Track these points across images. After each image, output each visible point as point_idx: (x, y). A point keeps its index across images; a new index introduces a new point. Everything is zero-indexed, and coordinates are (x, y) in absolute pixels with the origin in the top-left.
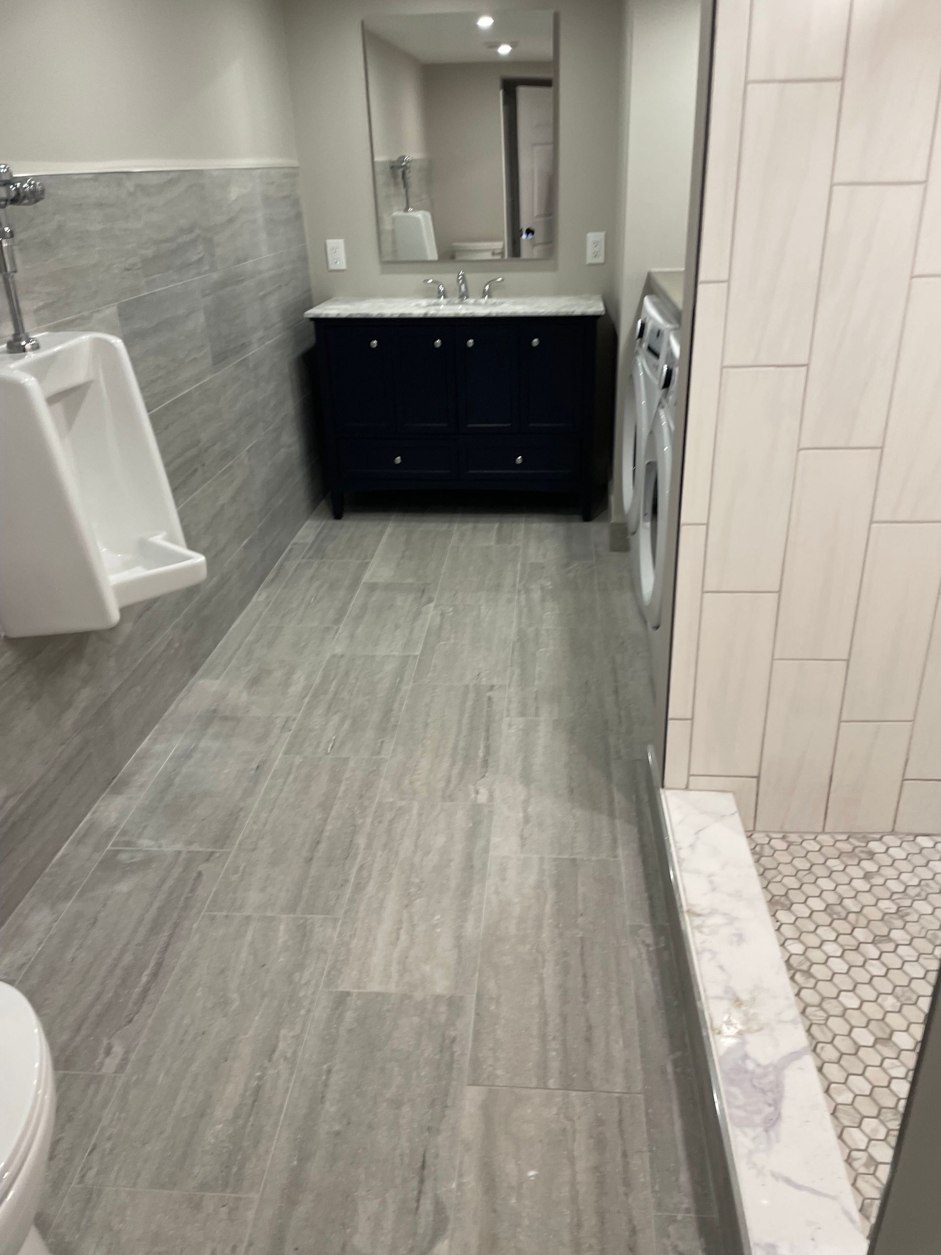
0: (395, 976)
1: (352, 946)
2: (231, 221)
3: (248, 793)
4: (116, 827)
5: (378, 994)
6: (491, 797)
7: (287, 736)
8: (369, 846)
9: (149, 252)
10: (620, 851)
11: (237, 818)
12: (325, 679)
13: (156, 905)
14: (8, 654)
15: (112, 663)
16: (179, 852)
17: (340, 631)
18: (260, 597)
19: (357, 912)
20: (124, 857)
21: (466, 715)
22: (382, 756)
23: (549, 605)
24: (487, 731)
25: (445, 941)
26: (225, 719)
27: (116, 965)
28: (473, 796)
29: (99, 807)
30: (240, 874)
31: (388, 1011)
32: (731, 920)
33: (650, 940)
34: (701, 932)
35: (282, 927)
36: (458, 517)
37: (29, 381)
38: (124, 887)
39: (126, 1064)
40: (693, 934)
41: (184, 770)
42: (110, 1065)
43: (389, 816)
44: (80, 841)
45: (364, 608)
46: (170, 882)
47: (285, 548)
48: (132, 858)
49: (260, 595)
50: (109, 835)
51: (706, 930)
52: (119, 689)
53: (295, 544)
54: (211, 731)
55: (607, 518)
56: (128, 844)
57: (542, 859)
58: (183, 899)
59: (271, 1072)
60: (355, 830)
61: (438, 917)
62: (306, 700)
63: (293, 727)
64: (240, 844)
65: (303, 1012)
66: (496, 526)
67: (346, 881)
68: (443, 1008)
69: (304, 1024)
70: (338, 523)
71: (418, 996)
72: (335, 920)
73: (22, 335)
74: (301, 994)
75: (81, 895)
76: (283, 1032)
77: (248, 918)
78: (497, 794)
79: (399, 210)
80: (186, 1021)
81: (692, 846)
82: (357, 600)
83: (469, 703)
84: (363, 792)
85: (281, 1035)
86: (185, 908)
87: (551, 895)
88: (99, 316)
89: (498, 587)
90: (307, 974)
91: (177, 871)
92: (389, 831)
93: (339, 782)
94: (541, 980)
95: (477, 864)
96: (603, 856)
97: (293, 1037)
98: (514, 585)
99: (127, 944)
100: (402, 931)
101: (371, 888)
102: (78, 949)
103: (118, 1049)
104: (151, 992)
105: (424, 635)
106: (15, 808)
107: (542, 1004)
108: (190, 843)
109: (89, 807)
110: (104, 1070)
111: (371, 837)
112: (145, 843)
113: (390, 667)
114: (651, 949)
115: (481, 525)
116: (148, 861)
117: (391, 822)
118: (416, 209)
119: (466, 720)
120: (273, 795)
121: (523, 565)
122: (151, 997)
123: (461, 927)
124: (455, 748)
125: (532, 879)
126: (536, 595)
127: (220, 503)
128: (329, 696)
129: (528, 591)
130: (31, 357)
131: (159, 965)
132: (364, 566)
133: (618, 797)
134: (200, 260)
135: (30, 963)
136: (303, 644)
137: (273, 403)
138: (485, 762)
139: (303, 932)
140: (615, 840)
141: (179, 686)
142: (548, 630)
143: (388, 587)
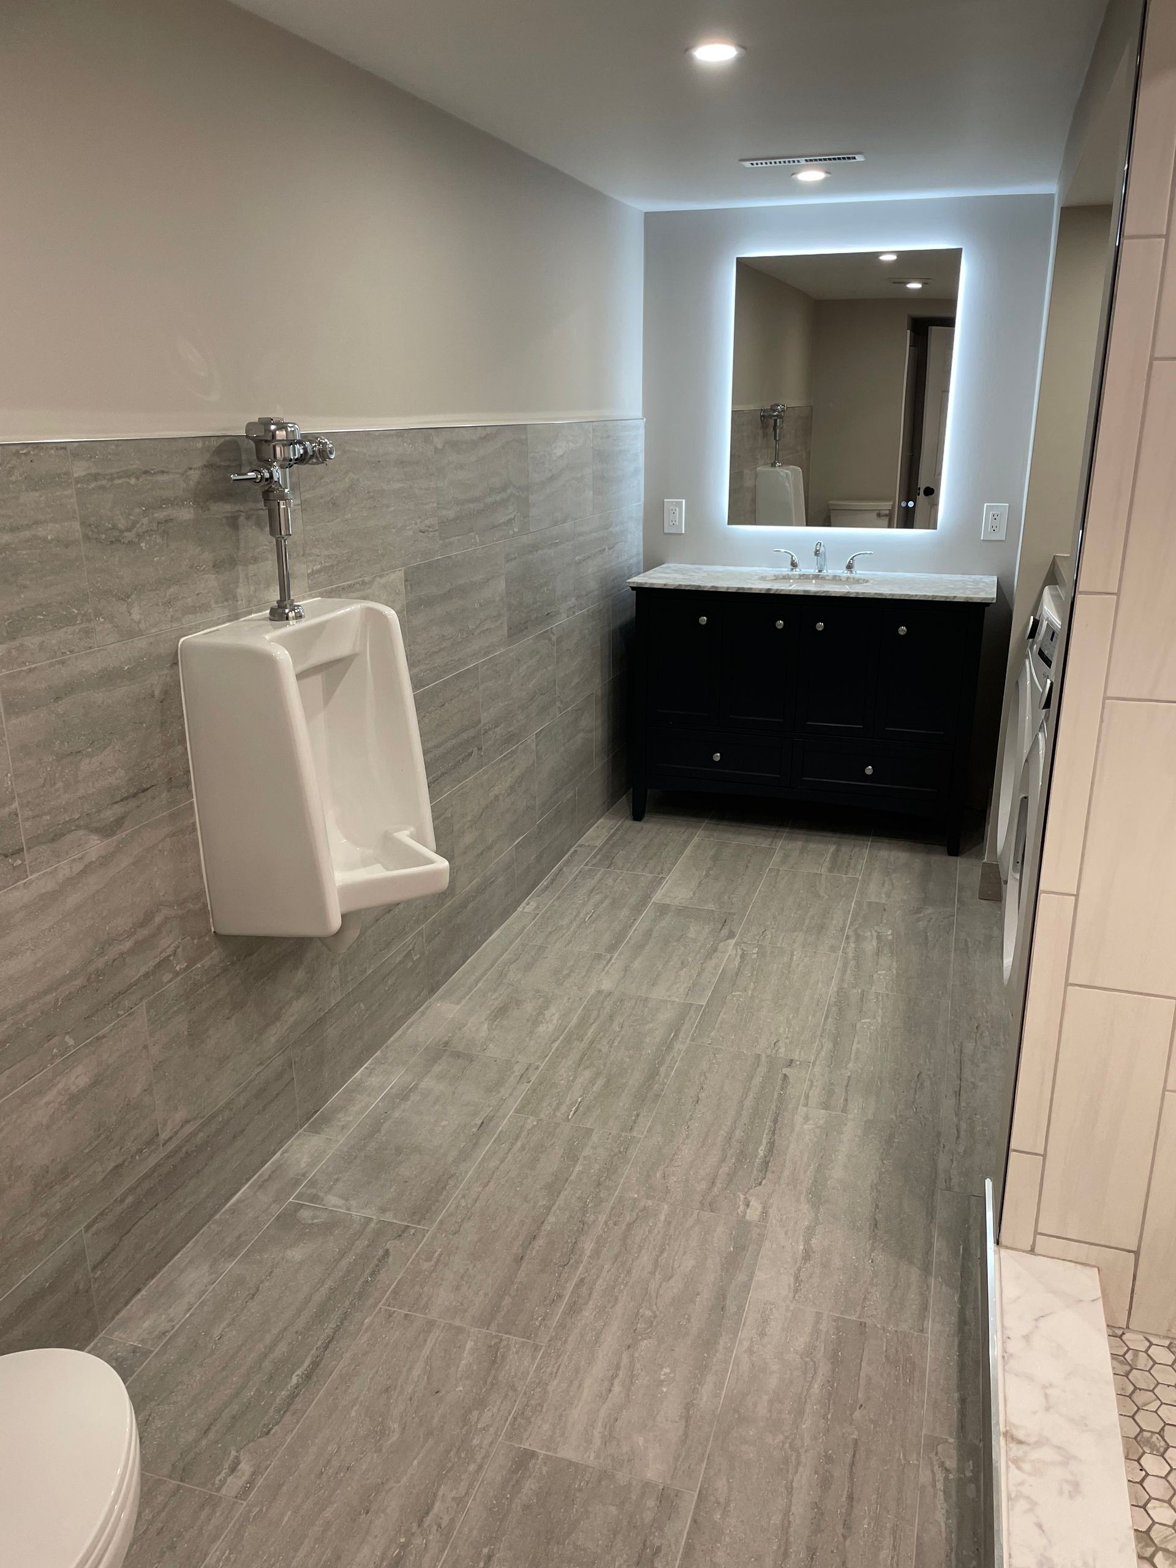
0: (597, 1441)
1: (550, 1388)
2: (552, 478)
3: (464, 1156)
4: (304, 1175)
5: (571, 1463)
6: (765, 1213)
7: (525, 1087)
8: (596, 1254)
9: (451, 514)
10: (929, 1324)
11: (444, 1188)
12: (584, 1022)
13: (329, 1283)
14: (215, 952)
15: (335, 972)
16: (369, 1220)
17: (613, 961)
18: (528, 907)
19: (565, 1342)
20: (305, 1214)
21: (751, 1095)
22: (635, 1134)
23: (884, 960)
24: (775, 1121)
25: (670, 1409)
26: (458, 1055)
27: (266, 1356)
28: (742, 1208)
29: (291, 1145)
30: (432, 1263)
31: (580, 1490)
32: (1067, 1458)
33: (952, 1464)
34: (1019, 1468)
35: (470, 1344)
36: (785, 832)
37: (282, 655)
38: (296, 1254)
39: (251, 1489)
40: (1008, 1467)
41: (397, 1114)
42: (233, 1485)
43: (628, 1217)
44: (261, 1186)
45: (648, 934)
46: (351, 1257)
47: (568, 850)
48: (314, 1218)
49: (528, 904)
50: (296, 1183)
51: (1026, 1467)
52: (337, 1005)
53: (581, 846)
54: (437, 1069)
55: (980, 855)
56: (314, 1198)
57: (819, 1315)
58: (359, 1283)
59: (418, 1541)
60: (583, 1227)
61: (667, 1370)
62: (556, 1045)
63: (533, 1079)
64: (441, 1222)
65: (472, 1467)
66: (832, 848)
67: (560, 1296)
68: (651, 1503)
69: (471, 1486)
70: (638, 825)
71: (622, 1477)
72: (536, 1348)
73: (287, 602)
74: (475, 1442)
75: (247, 1255)
76: (443, 1490)
77: (431, 1324)
78: (772, 1212)
79: (766, 464)
80: (332, 1448)
81: (1027, 1338)
82: (641, 924)
83: (757, 1080)
84: (602, 1179)
85: (440, 1493)
86: (361, 1295)
87: (824, 1369)
88: (383, 581)
89: (821, 928)
90: (487, 1414)
91: (362, 1244)
92: (625, 1238)
93: (575, 1160)
94: (790, 1490)
95: (731, 1307)
96: (904, 1327)
97: (454, 1499)
98: (843, 929)
99: (285, 1329)
100: (616, 1382)
101: (588, 1313)
102: (229, 1325)
103: (245, 1468)
104: (297, 1400)
105: (715, 980)
106: (193, 1134)
107: (785, 1526)
108: (383, 1210)
109: (280, 1144)
110: (224, 1491)
111: (600, 1243)
112: (333, 1201)
113: (666, 1015)
114: (951, 1476)
115: (812, 846)
116: (331, 1226)
117: (630, 1225)
118: (785, 463)
119: (748, 1103)
120: (493, 1164)
121: (859, 904)
122: (297, 1405)
123: (695, 1391)
124: (729, 1138)
125: (801, 1341)
126: (870, 946)
127: (496, 791)
128: (583, 1045)
129: (859, 939)
130: (293, 626)
131: (315, 1364)
132: (658, 882)
133: (937, 1244)
134: (510, 521)
135: (173, 1331)
136: (566, 972)
137: (576, 680)
138: (766, 1163)
139: (494, 1356)
140: (924, 1307)
141: (412, 1008)
142: (877, 994)
143: (683, 911)
